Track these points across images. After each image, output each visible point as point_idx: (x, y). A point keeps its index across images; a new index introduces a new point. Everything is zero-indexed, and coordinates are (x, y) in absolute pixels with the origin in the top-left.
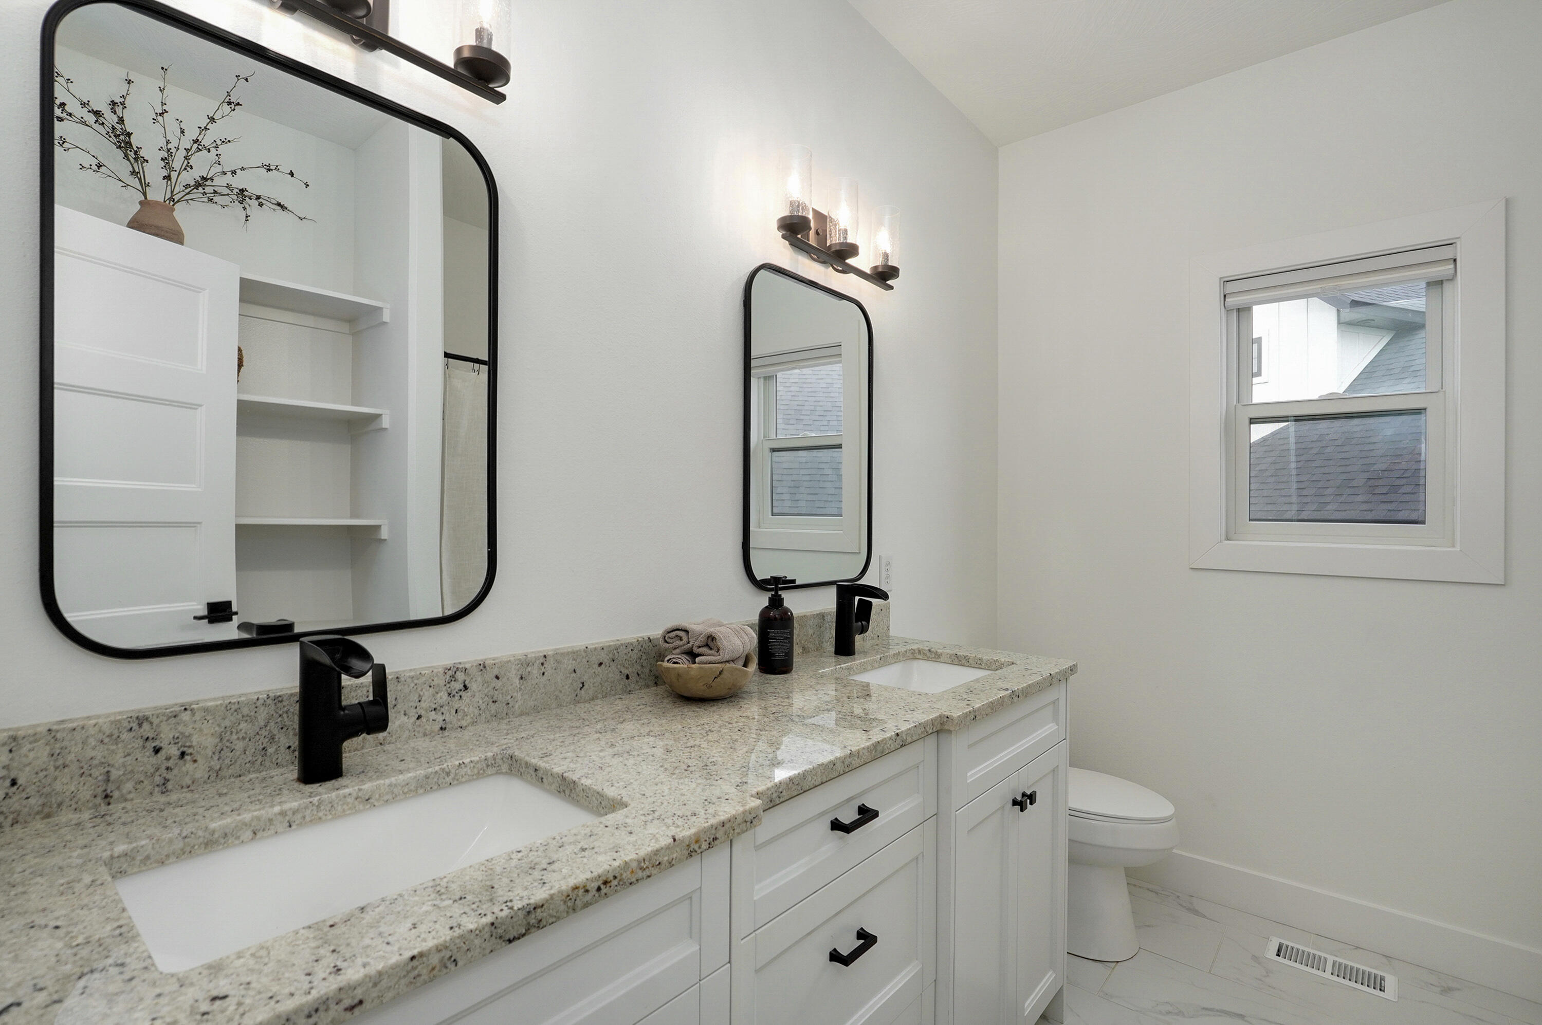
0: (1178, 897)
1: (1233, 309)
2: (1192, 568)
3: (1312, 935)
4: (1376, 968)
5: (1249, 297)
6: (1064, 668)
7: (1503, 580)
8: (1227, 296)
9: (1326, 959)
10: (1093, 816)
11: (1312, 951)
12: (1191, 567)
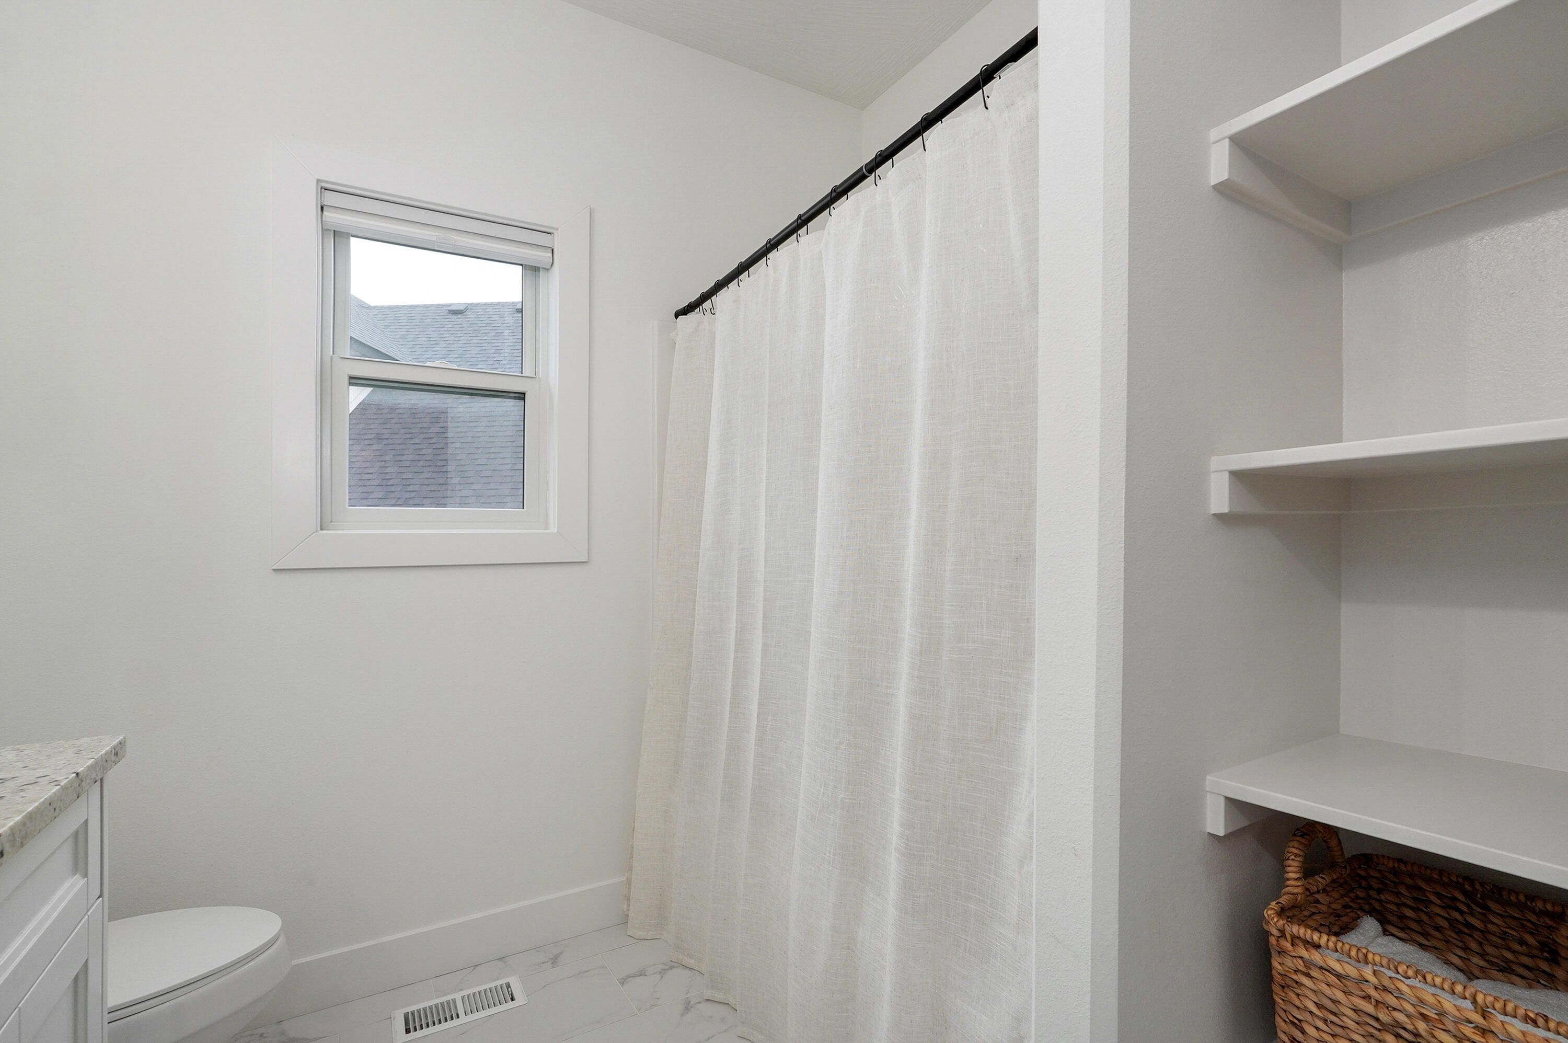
0: (261, 1035)
1: (330, 230)
2: (275, 570)
3: (431, 980)
4: (498, 979)
5: (350, 218)
6: (104, 752)
7: (587, 558)
8: (325, 208)
9: (454, 1001)
10: (142, 1005)
11: (439, 1001)
12: (273, 568)
